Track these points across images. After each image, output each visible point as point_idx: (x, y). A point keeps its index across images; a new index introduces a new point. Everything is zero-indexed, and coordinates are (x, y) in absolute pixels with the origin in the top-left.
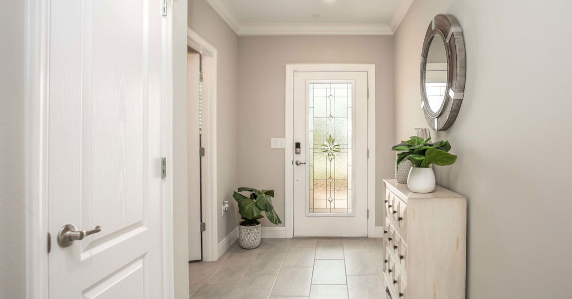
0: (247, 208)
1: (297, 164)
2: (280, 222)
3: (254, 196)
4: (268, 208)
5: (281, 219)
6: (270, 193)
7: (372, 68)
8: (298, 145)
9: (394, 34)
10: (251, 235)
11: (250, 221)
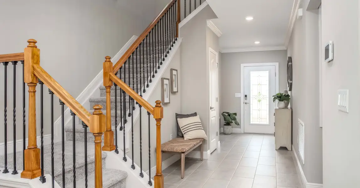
0: (227, 118)
1: (245, 103)
2: (239, 125)
3: (229, 115)
4: (235, 119)
5: (239, 124)
6: (235, 114)
7: (277, 64)
8: (246, 96)
9: (287, 49)
10: (228, 129)
11: (228, 124)
